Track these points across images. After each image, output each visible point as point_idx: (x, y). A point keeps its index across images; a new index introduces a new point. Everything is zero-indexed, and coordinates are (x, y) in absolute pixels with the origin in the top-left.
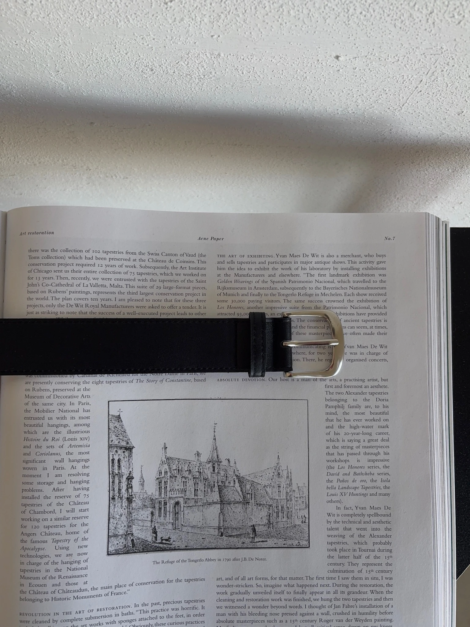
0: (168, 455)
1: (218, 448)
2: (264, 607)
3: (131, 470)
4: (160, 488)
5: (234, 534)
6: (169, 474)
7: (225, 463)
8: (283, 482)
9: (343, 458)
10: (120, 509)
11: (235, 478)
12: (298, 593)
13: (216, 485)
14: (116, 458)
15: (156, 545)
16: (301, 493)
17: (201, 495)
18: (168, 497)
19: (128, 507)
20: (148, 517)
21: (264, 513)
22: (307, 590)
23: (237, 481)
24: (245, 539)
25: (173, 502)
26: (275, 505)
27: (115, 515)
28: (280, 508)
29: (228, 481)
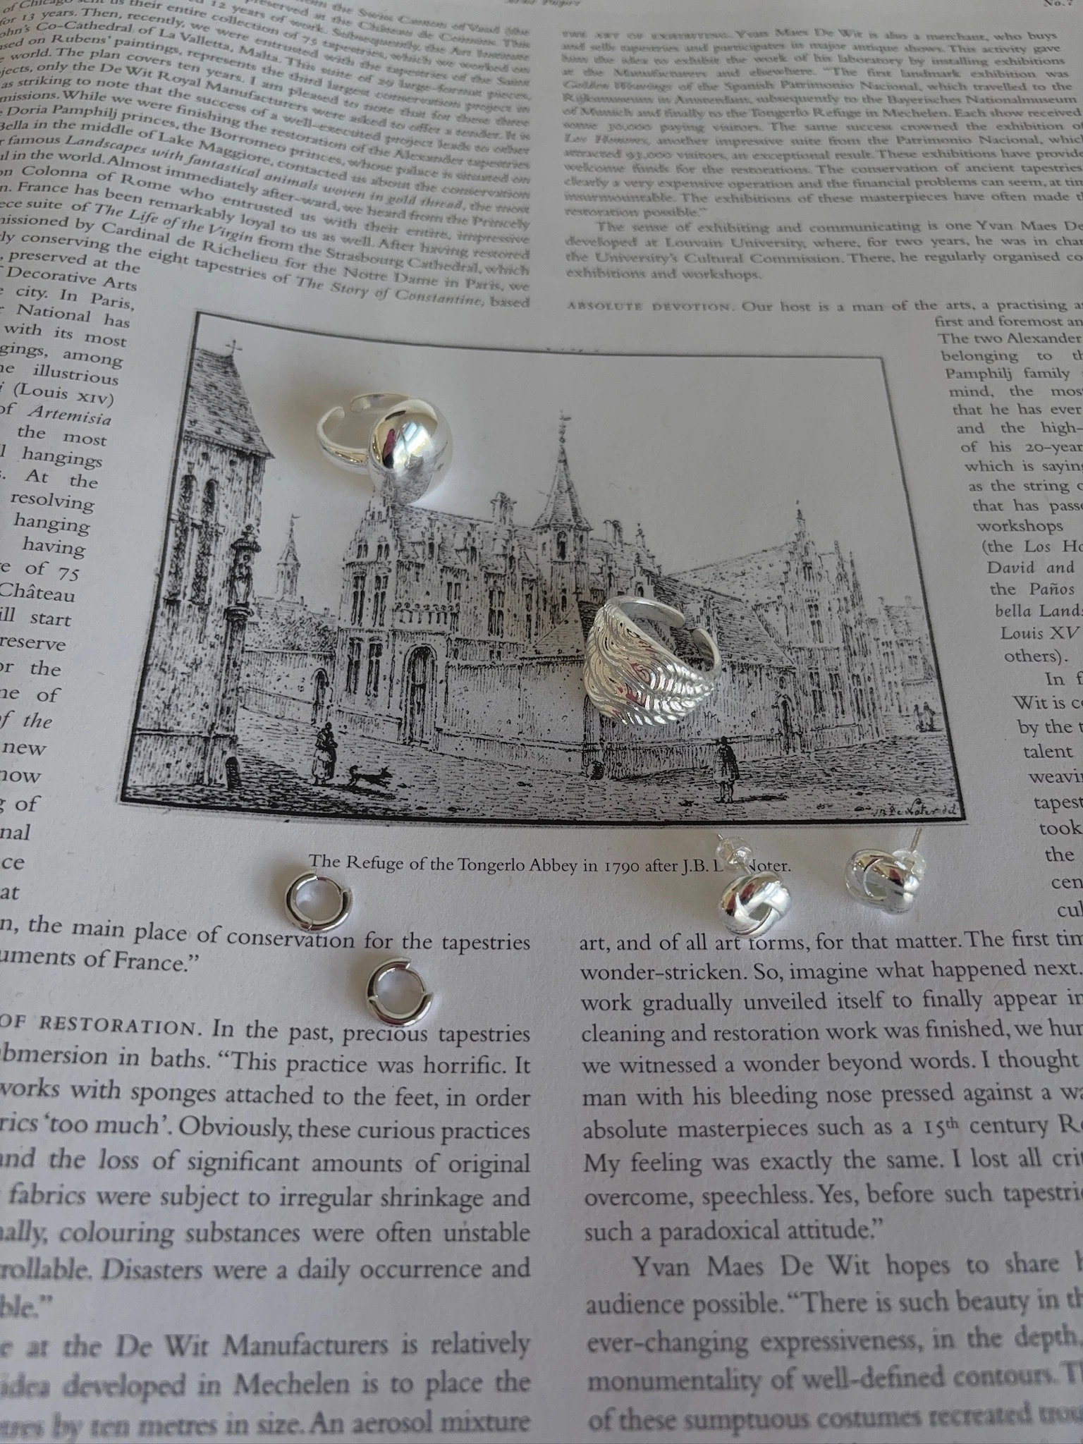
1: (578, 488)
2: (799, 1065)
3: (251, 520)
4: (358, 597)
5: (645, 771)
6: (394, 555)
7: (601, 532)
8: (828, 593)
9: (1033, 517)
10: (193, 642)
11: (644, 579)
12: (940, 1002)
13: (571, 599)
14: (202, 475)
15: (328, 792)
16: (901, 628)
17: (512, 631)
18: (386, 628)
19: (227, 642)
20: (301, 689)
21: (763, 695)
22: (979, 986)
23: (647, 585)
24: (693, 789)
26: (804, 668)
27: (170, 660)
28: (825, 678)
29: (614, 590)
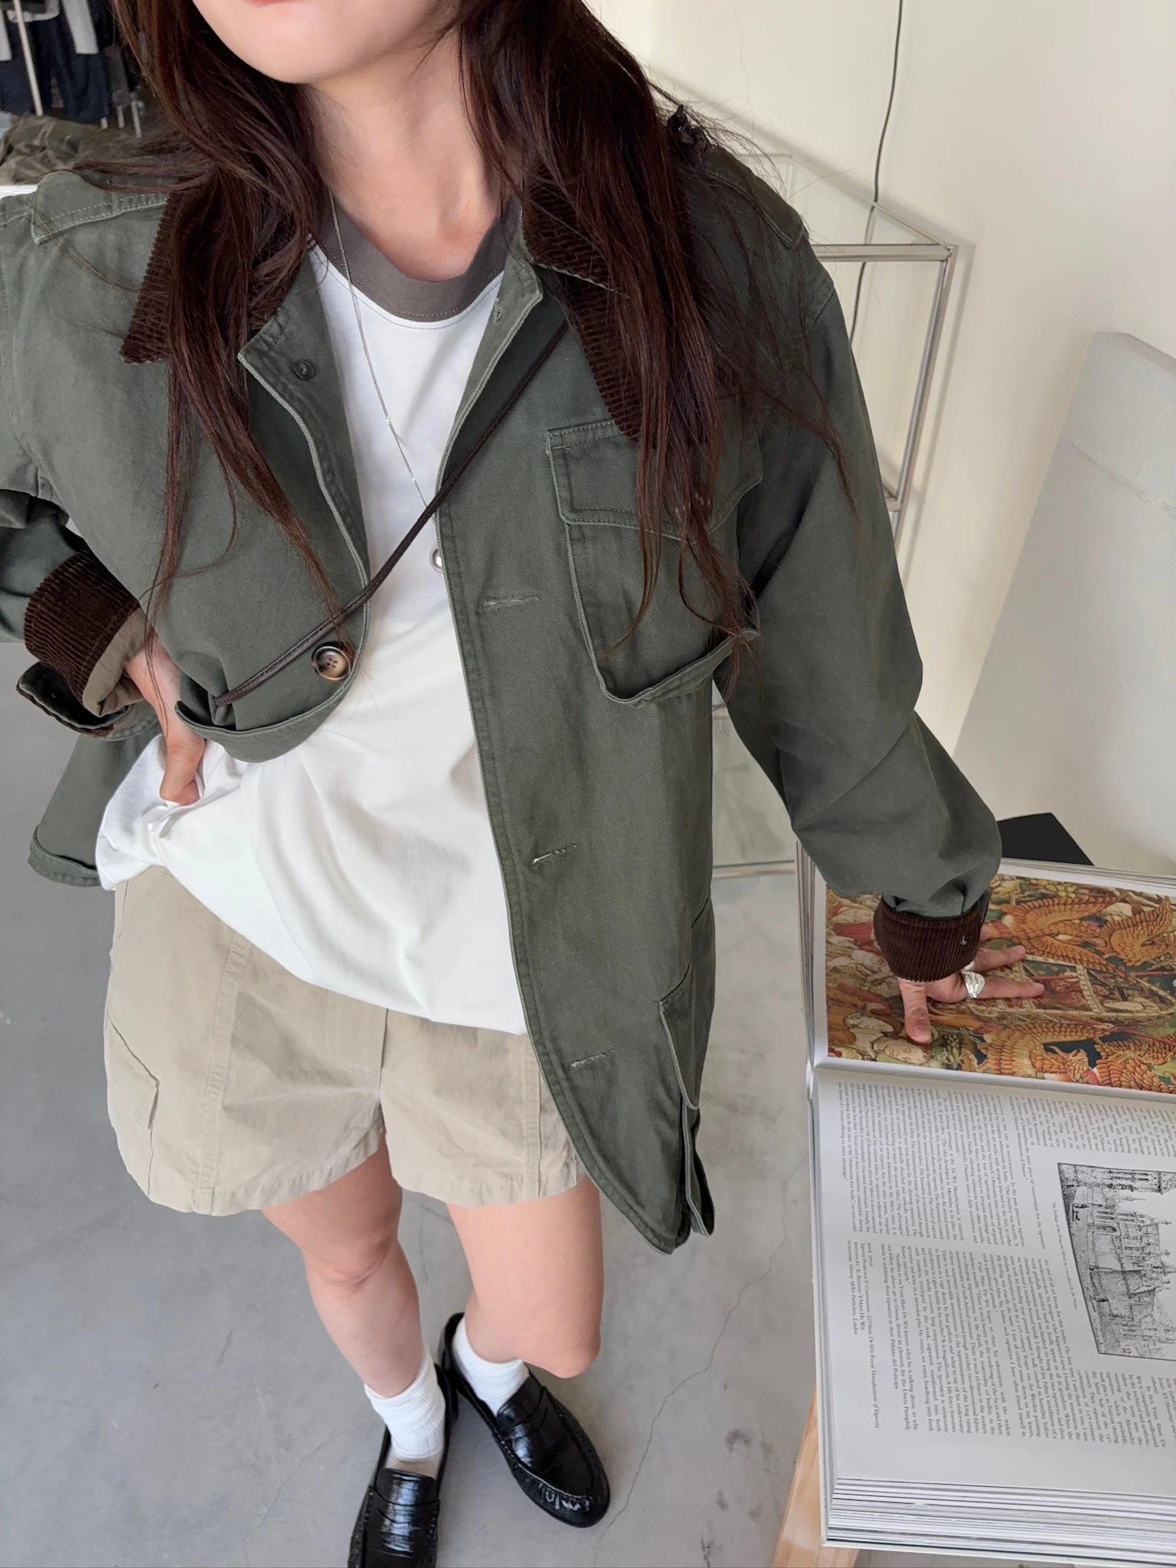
0: (1160, 1226)
3: (1140, 1189)
4: (1126, 1215)
5: (1095, 1281)
6: (1142, 1224)
7: (1165, 1279)
10: (1101, 1177)
11: (1152, 1287)
12: (1049, 1336)
13: (1141, 1268)
15: (1071, 1207)
16: (1155, 1351)
17: (1127, 1253)
18: (1119, 1221)
19: (1103, 1184)
20: (1096, 1201)
21: (1125, 1312)
22: (1055, 1345)
23: (1150, 1288)
24: (1092, 1291)
25: (1115, 1226)
26: (1135, 1324)
27: (1095, 1172)
28: (1133, 1328)
29: (1147, 1280)
